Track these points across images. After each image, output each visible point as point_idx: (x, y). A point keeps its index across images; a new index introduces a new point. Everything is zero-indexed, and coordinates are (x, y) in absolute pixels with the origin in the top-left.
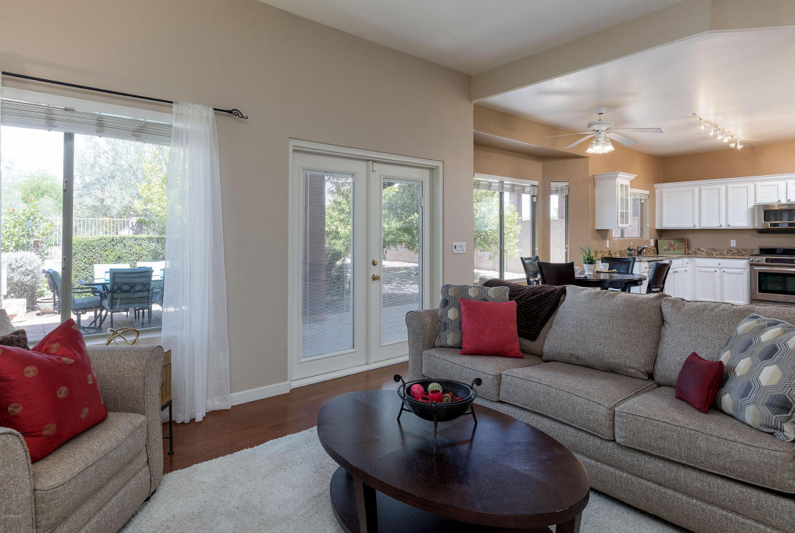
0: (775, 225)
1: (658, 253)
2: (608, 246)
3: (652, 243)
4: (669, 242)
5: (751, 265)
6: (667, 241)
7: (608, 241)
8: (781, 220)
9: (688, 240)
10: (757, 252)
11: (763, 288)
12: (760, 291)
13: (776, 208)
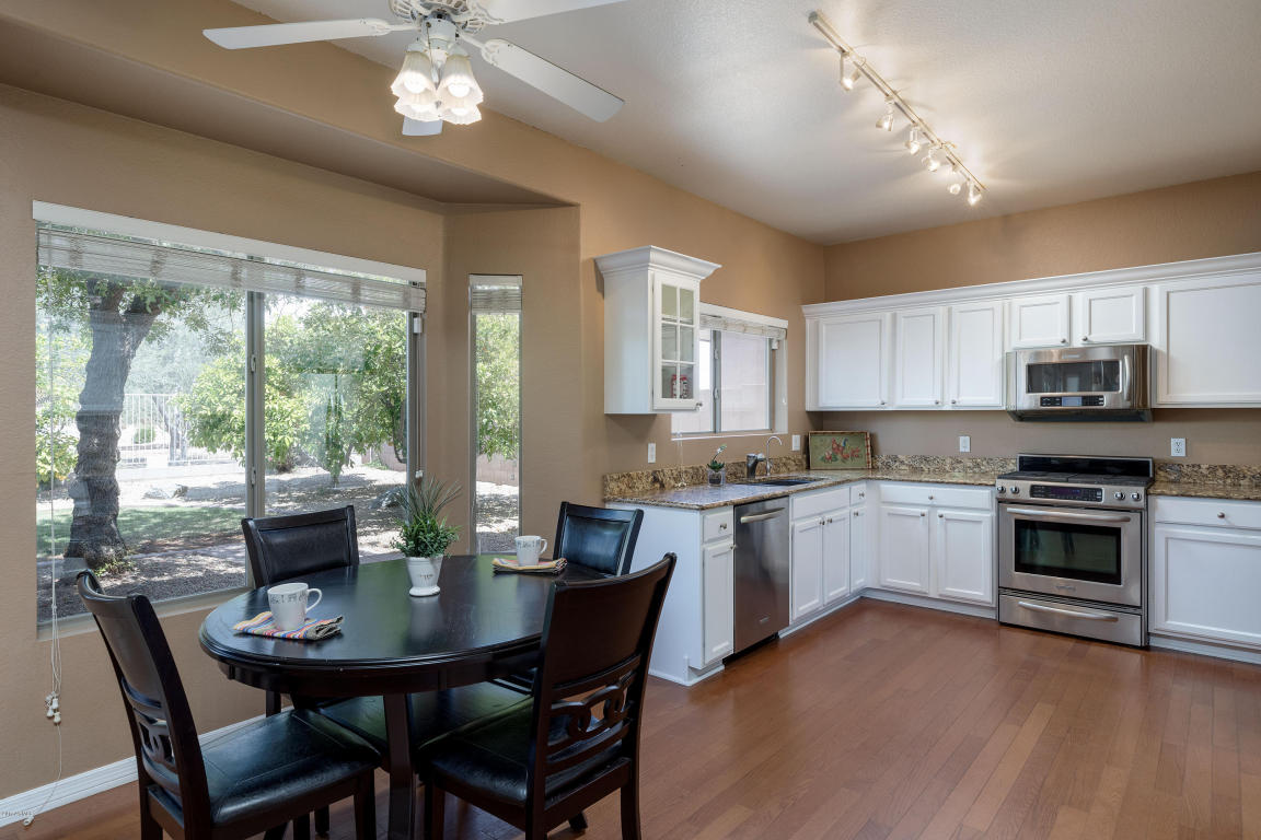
0: (1053, 401)
1: (808, 468)
2: (652, 459)
3: (796, 443)
4: (834, 442)
5: (1000, 501)
6: (829, 439)
7: (652, 447)
8: (1065, 390)
9: (873, 437)
10: (1013, 466)
11: (1026, 559)
12: (1021, 566)
13: (1055, 360)
